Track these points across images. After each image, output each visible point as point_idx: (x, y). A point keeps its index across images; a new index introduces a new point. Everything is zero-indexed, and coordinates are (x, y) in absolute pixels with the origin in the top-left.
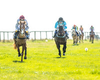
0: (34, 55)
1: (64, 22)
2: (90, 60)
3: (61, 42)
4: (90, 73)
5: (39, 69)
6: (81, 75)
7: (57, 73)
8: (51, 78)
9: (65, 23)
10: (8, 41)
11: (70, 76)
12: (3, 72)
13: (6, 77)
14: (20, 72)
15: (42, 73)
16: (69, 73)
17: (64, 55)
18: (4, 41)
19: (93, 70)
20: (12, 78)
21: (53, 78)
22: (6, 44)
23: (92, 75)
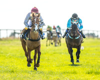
1: (79, 19)
3: (73, 44)
6: (76, 75)
9: (80, 21)
11: (65, 76)
14: (13, 72)
16: (64, 73)
17: (78, 61)
21: (47, 77)
23: (88, 75)
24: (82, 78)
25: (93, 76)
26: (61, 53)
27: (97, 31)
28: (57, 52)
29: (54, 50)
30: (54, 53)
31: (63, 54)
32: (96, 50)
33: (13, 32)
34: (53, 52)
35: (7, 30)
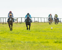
0: (21, 32)
2: (54, 35)
4: (54, 42)
5: (24, 40)
7: (34, 42)
10: (6, 23)
11: (42, 44)
12: (3, 42)
13: (4, 44)
14: (12, 42)
15: (25, 42)
16: (42, 42)
18: (3, 23)
19: (56, 41)
20: (8, 45)
21: (32, 45)
22: (4, 25)
25: (58, 44)
32: (60, 29)
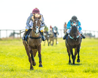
6: (74, 74)
7: (50, 71)
8: (43, 76)
11: (63, 74)
16: (62, 71)
24: (80, 76)
25: (90, 75)
26: (58, 53)
27: (94, 31)
28: (55, 51)
29: (52, 50)
30: (53, 53)
31: (61, 53)
32: (93, 49)
33: (13, 32)
34: (52, 51)
35: (7, 30)
